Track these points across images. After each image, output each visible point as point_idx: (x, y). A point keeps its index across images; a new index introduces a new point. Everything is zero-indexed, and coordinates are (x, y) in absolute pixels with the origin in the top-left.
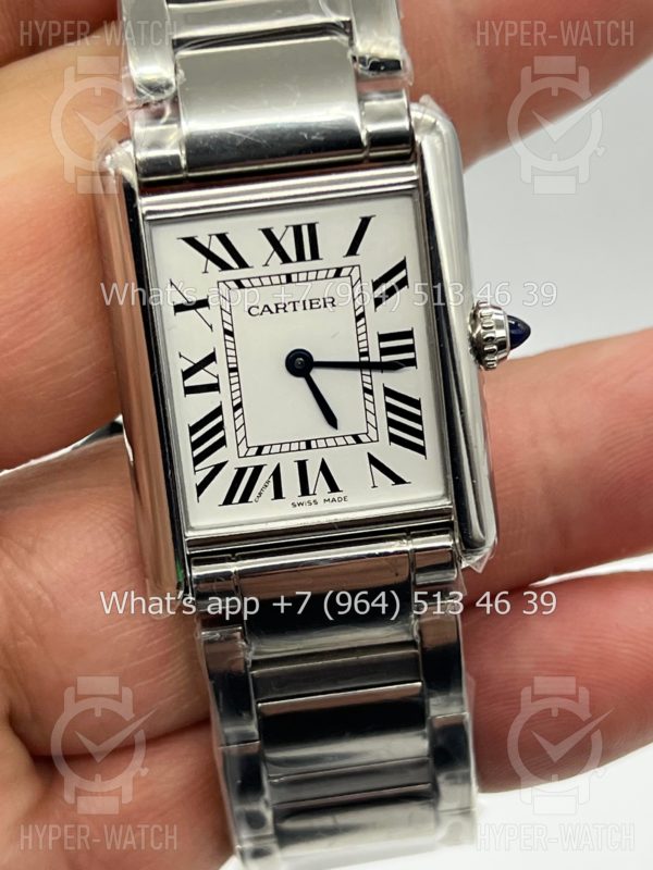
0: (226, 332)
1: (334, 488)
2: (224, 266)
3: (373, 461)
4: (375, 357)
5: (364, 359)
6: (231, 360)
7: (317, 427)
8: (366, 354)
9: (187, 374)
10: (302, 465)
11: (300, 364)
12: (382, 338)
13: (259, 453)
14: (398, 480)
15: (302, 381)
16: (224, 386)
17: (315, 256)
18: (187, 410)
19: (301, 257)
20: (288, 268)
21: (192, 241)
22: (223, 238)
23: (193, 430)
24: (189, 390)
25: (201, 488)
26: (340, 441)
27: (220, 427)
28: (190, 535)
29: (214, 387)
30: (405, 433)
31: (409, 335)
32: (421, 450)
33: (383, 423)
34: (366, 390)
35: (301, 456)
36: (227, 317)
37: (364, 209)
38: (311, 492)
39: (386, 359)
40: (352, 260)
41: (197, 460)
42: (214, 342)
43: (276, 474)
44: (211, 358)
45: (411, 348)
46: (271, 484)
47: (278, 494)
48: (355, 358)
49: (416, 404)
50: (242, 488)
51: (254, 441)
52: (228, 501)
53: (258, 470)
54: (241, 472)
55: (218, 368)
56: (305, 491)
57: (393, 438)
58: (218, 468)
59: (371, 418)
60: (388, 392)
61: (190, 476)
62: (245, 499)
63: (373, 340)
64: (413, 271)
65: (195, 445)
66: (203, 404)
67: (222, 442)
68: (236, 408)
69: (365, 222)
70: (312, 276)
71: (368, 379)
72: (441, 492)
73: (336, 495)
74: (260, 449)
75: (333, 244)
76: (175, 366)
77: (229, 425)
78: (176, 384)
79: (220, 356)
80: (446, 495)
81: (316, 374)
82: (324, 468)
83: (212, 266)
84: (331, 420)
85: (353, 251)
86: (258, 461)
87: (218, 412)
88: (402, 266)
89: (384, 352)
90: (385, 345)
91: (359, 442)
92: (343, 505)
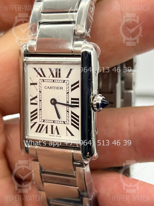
0: (40, 91)
3: (67, 129)
4: (70, 103)
5: (68, 103)
6: (40, 98)
7: (56, 118)
8: (68, 102)
9: (31, 100)
10: (52, 126)
11: (54, 102)
12: (72, 99)
14: (72, 135)
15: (53, 106)
16: (38, 104)
17: (60, 77)
18: (30, 108)
19: (56, 77)
20: (54, 79)
23: (31, 113)
24: (32, 104)
25: (32, 127)
26: (61, 122)
27: (36, 114)
29: (36, 104)
30: (75, 124)
31: (78, 99)
32: (78, 128)
33: (70, 120)
34: (67, 111)
35: (52, 124)
36: (40, 88)
38: (53, 133)
39: (72, 104)
40: (67, 79)
41: (32, 120)
42: (36, 93)
43: (47, 127)
44: (36, 97)
45: (78, 103)
46: (45, 129)
47: (47, 132)
48: (66, 103)
49: (78, 117)
50: (39, 130)
51: (43, 118)
52: (36, 131)
53: (43, 125)
54: (40, 125)
55: (37, 99)
56: (52, 133)
57: (72, 124)
58: (35, 123)
59: (68, 118)
60: (72, 113)
61: (30, 124)
62: (40, 132)
63: (70, 99)
64: (80, 84)
65: (31, 117)
66: (34, 107)
67: (36, 117)
68: (40, 110)
70: (58, 81)
71: (68, 108)
73: (58, 135)
74: (44, 120)
75: (64, 74)
76: (29, 98)
77: (38, 113)
78: (29, 102)
79: (38, 97)
81: (57, 105)
82: (57, 128)
83: (39, 76)
84: (59, 117)
85: (68, 77)
86: (43, 123)
87: (36, 110)
88: (78, 82)
89: (72, 102)
90: (72, 101)
91: (65, 123)
92: (60, 138)
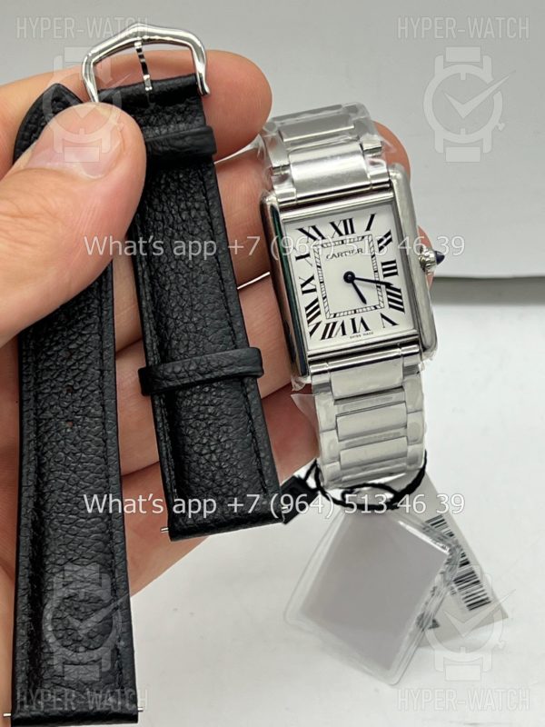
0: (318, 267)
1: (367, 329)
2: (315, 239)
3: (383, 316)
5: (376, 274)
6: (321, 278)
7: (358, 304)
8: (376, 271)
9: (303, 286)
10: (353, 320)
11: (349, 278)
12: (383, 264)
13: (335, 316)
14: (394, 324)
15: (351, 284)
16: (318, 289)
17: (353, 232)
18: (303, 301)
19: (347, 233)
20: (342, 238)
21: (302, 230)
22: (314, 228)
23: (307, 309)
24: (304, 292)
25: (311, 333)
26: (368, 309)
27: (318, 307)
28: (309, 353)
29: (314, 290)
30: (396, 304)
31: (394, 262)
32: (402, 310)
33: (386, 300)
34: (378, 287)
35: (352, 316)
36: (318, 261)
37: (372, 211)
38: (358, 331)
39: (385, 272)
40: (368, 232)
41: (309, 322)
42: (313, 271)
43: (343, 325)
44: (312, 278)
45: (395, 268)
46: (341, 330)
47: (344, 333)
49: (399, 291)
50: (328, 333)
51: (332, 312)
52: (323, 338)
53: (335, 324)
54: (328, 325)
55: (315, 282)
56: (355, 331)
57: (391, 306)
58: (318, 324)
59: (381, 298)
60: (387, 287)
61: (307, 328)
62: (330, 337)
63: (379, 265)
64: (394, 235)
65: (308, 315)
66: (310, 298)
67: (319, 313)
68: (324, 298)
69: (373, 216)
72: (412, 327)
73: (368, 332)
74: (335, 315)
75: (360, 226)
76: (298, 283)
77: (321, 305)
78: (299, 290)
79: (316, 277)
80: (415, 328)
81: (356, 281)
82: (362, 321)
83: (310, 239)
84: (364, 300)
85: (368, 229)
86: (334, 320)
87: (316, 300)
88: (389, 234)
89: (384, 270)
90: (384, 267)
91: (376, 308)
92: (372, 336)
